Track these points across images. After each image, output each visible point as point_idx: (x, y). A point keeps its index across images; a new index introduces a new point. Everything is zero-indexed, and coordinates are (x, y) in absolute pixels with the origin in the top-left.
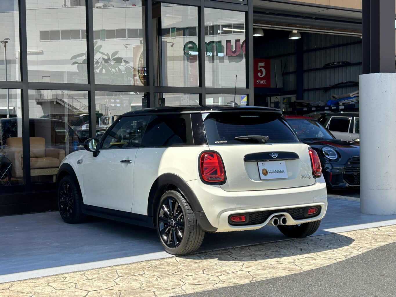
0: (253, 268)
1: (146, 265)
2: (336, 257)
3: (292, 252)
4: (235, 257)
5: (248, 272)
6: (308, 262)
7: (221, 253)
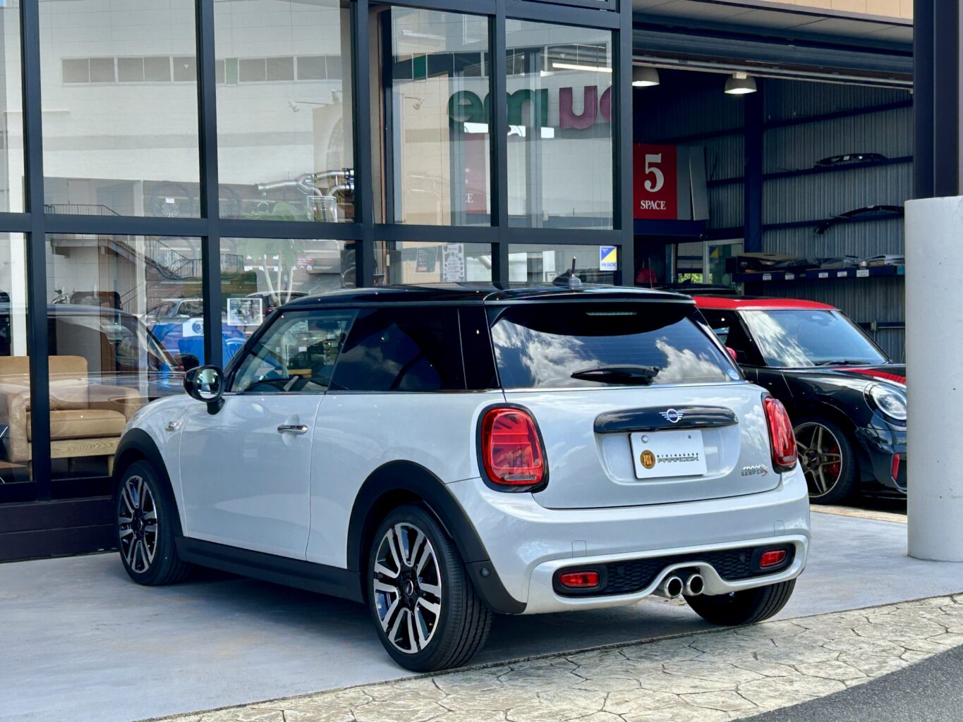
0: (632, 704)
1: (359, 698)
2: (843, 674)
3: (733, 662)
4: (587, 675)
5: (620, 715)
6: (772, 688)
7: (551, 665)
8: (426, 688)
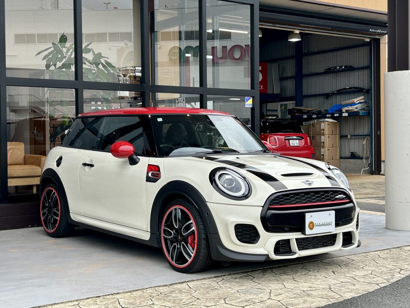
0: (283, 296)
1: (154, 293)
2: (377, 281)
3: (325, 275)
4: (259, 282)
6: (346, 288)
7: (241, 277)
8: (184, 288)
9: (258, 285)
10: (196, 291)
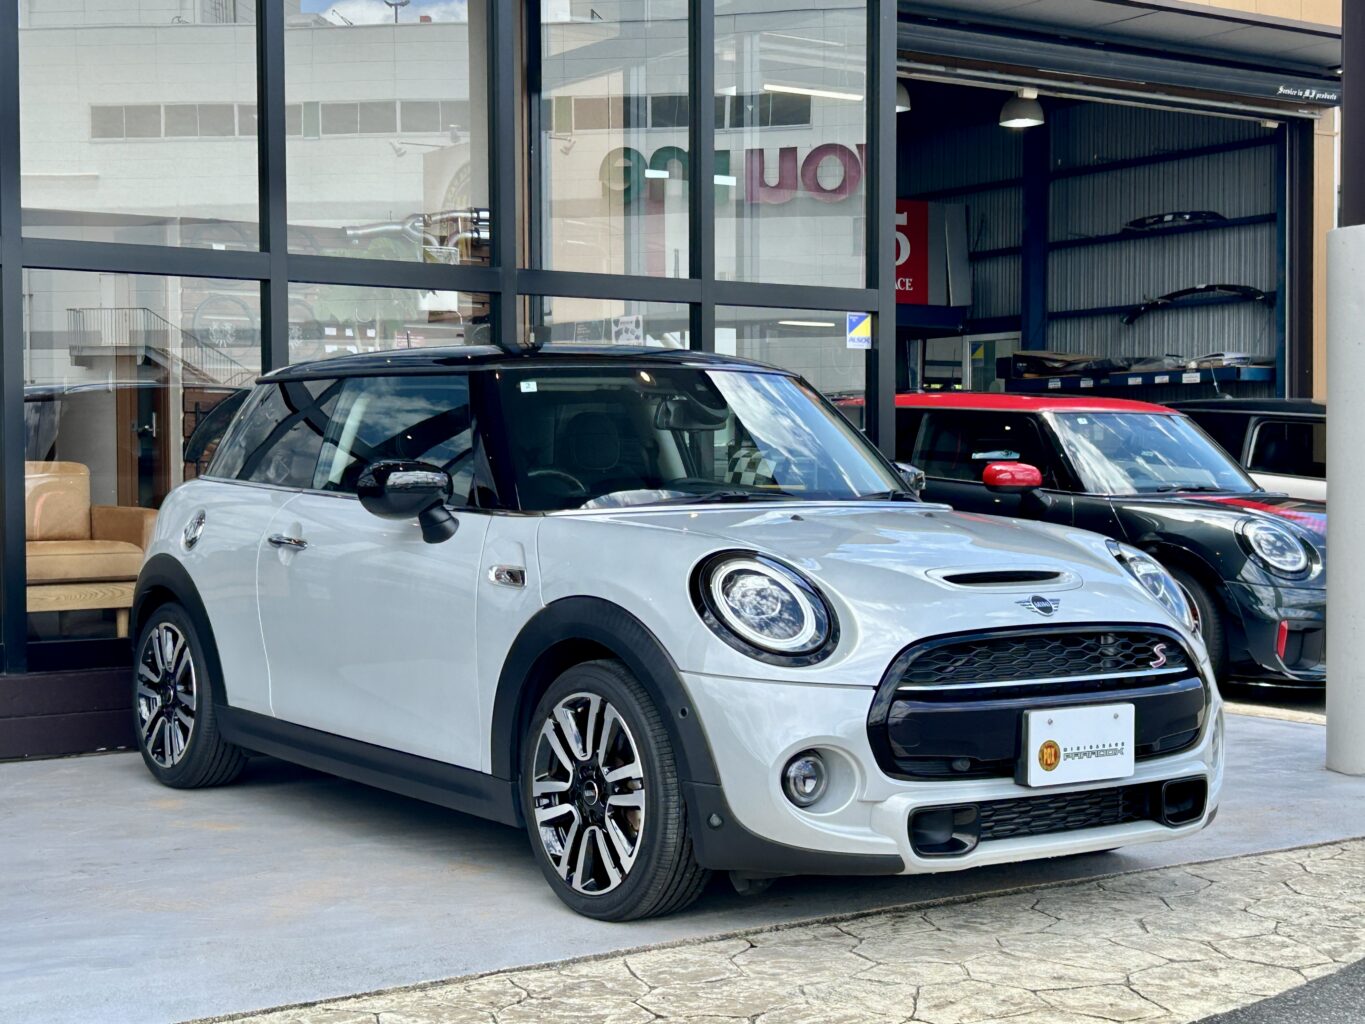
3: (1110, 935)
4: (876, 956)
6: (1184, 981)
7: (816, 938)
8: (613, 975)
9: (875, 970)
10: (655, 988)
